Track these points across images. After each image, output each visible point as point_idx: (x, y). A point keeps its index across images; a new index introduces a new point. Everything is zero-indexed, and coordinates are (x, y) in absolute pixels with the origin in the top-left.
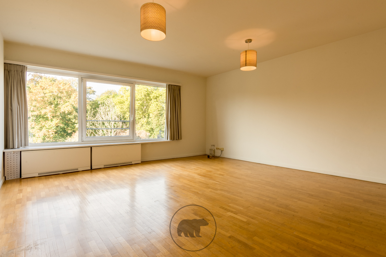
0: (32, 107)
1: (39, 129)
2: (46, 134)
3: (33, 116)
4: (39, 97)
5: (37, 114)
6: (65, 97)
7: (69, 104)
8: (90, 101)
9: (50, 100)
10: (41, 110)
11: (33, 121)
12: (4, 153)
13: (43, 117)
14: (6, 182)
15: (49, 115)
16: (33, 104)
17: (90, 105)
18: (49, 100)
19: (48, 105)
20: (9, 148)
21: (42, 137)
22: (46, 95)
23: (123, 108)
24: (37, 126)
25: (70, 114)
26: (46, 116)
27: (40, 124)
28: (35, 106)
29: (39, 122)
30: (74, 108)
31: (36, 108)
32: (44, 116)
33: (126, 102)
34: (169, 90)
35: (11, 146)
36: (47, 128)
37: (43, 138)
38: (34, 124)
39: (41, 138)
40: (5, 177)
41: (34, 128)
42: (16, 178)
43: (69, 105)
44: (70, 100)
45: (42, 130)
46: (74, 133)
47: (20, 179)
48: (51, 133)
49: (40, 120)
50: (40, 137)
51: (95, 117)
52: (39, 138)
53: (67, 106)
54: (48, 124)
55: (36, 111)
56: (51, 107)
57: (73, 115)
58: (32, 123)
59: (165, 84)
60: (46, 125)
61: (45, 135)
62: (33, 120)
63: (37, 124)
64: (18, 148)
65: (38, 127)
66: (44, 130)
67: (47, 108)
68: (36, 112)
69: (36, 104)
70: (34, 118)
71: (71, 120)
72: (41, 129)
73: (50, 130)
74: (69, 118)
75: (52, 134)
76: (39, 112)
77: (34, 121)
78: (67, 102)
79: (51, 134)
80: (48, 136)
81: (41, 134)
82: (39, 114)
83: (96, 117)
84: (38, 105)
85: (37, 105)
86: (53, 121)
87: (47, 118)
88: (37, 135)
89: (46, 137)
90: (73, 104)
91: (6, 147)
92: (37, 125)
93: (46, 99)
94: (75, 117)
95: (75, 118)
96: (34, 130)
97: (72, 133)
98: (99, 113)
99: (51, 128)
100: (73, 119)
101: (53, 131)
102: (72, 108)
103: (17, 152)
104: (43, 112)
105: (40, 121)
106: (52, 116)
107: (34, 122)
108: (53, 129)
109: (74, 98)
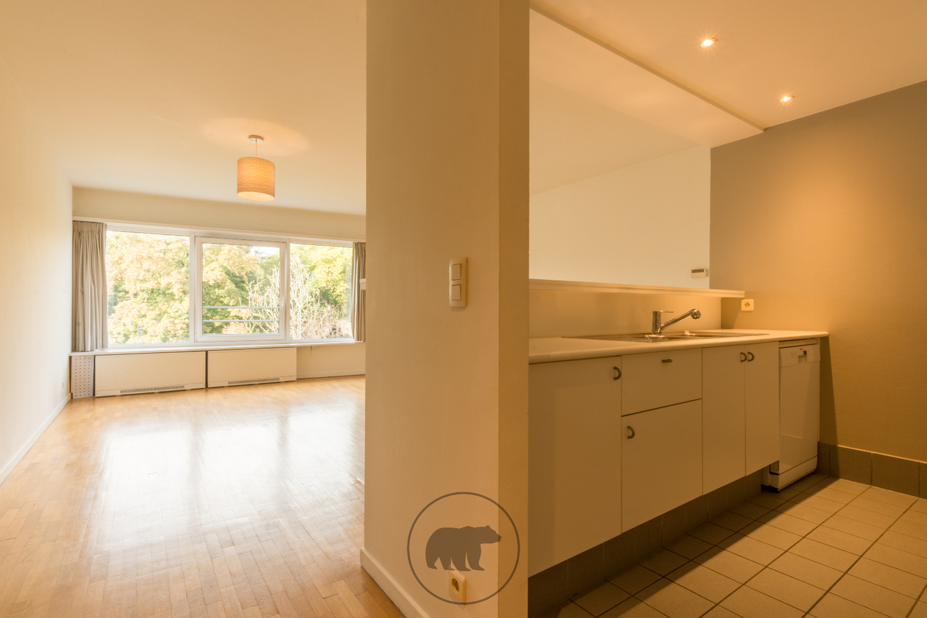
0: (142, 273)
1: (154, 319)
2: (169, 328)
3: (143, 291)
4: (155, 251)
5: (151, 287)
6: (209, 251)
7: (217, 266)
8: (263, 258)
9: (179, 257)
10: (159, 279)
11: (143, 302)
12: (70, 358)
13: (164, 294)
14: (72, 400)
15: (176, 290)
16: (144, 266)
17: (262, 267)
18: (177, 257)
19: (173, 268)
20: (78, 351)
21: (162, 334)
22: (170, 247)
23: (332, 273)
24: (151, 312)
25: (219, 286)
26: (170, 292)
27: (157, 308)
28: (148, 271)
29: (156, 305)
30: (228, 273)
31: (151, 274)
32: (167, 292)
33: (338, 259)
34: (357, 253)
35: (81, 347)
36: (171, 317)
37: (164, 337)
38: (145, 308)
39: (159, 337)
40: (72, 394)
41: (145, 316)
42: (87, 396)
43: (215, 268)
44: (219, 257)
45: (162, 321)
46: (225, 327)
47: (93, 397)
48: (178, 327)
49: (159, 299)
50: (156, 336)
51: (263, 294)
52: (155, 338)
53: (212, 270)
54: (173, 307)
55: (149, 281)
56: (180, 273)
57: (226, 288)
58: (140, 305)
59: (351, 243)
60: (169, 310)
61: (166, 330)
62: (144, 299)
63: (151, 307)
64: (91, 351)
65: (152, 314)
66: (165, 321)
67: (172, 273)
68: (149, 283)
69: (150, 265)
70: (146, 296)
71: (221, 299)
72: (158, 318)
73: (177, 321)
74: (218, 296)
75: (182, 328)
76: (156, 282)
77: (146, 301)
78: (213, 261)
79: (180, 328)
80: (173, 332)
81: (160, 328)
82: (155, 287)
83: (266, 294)
84: (153, 268)
85: (151, 267)
86: (183, 303)
87: (172, 294)
88: (150, 330)
89: (168, 335)
90: (225, 264)
91: (75, 348)
92: (152, 310)
93: (170, 255)
94: (229, 294)
95: (229, 296)
96: (145, 320)
97: (221, 327)
98: (273, 285)
99: (179, 316)
100: (225, 297)
101: (184, 323)
102: (223, 273)
103: (89, 357)
104: (164, 282)
105: (157, 302)
106: (181, 290)
107: (146, 304)
108: (183, 317)
109: (227, 252)
